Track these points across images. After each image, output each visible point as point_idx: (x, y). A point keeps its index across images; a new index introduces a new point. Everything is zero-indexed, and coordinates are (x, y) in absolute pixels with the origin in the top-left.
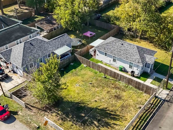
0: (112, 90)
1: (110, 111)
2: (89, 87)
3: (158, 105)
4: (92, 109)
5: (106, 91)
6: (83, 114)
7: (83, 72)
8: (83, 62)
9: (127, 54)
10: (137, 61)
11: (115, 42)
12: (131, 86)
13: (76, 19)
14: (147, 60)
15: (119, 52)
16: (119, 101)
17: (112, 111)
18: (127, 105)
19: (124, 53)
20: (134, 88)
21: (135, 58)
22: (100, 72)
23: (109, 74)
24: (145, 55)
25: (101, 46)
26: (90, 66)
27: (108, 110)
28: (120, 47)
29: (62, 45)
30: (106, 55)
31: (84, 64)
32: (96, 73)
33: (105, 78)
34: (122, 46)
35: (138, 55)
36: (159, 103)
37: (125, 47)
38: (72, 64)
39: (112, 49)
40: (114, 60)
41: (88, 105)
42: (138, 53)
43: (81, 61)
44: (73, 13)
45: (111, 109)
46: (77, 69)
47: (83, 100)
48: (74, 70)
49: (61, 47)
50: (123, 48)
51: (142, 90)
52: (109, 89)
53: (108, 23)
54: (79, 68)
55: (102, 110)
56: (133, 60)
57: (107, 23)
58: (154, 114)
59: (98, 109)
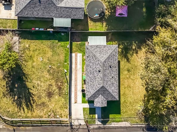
0: (54, 87)
1: (32, 99)
4: (26, 86)
5: (50, 83)
6: (17, 85)
9: (91, 81)
11: (99, 62)
14: (96, 100)
15: (91, 73)
16: (46, 98)
17: (33, 100)
19: (91, 78)
21: (91, 90)
25: (90, 51)
27: (32, 97)
28: (95, 71)
29: (68, 16)
34: (98, 72)
35: (94, 92)
37: (98, 75)
39: (91, 64)
41: (28, 82)
42: (96, 91)
47: (29, 75)
50: (96, 74)
52: (54, 84)
55: (30, 93)
56: (88, 89)
59: (29, 90)
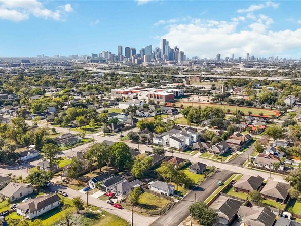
2: (149, 199)
7: (146, 195)
8: (146, 191)
10: (167, 189)
11: (159, 182)
12: (165, 199)
13: (142, 173)
14: (171, 189)
18: (163, 204)
22: (153, 194)
23: (156, 195)
25: (153, 184)
26: (149, 193)
29: (137, 184)
30: (155, 188)
32: (151, 195)
36: (174, 203)
38: (141, 192)
40: (159, 190)
42: (168, 186)
51: (169, 200)
52: (156, 200)
54: (144, 193)
58: (172, 206)
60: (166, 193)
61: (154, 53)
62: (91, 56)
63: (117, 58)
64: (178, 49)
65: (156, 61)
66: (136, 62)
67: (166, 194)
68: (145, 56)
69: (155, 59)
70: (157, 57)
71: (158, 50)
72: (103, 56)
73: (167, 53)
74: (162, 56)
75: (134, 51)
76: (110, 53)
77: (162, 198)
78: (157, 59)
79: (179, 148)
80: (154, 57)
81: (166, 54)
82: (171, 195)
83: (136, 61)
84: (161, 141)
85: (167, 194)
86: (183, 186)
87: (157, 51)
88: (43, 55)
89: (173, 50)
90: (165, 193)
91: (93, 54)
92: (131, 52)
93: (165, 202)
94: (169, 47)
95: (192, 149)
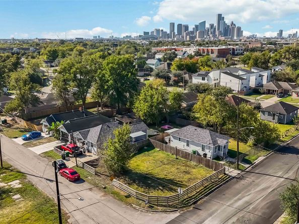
0: (182, 168)
2: (160, 164)
3: (226, 180)
5: (176, 168)
6: (149, 182)
7: (155, 154)
8: (156, 146)
9: (200, 137)
10: (208, 143)
11: (189, 128)
12: (201, 165)
13: (155, 111)
14: (219, 142)
15: (192, 136)
16: (187, 175)
18: (194, 178)
20: (204, 167)
21: (207, 140)
22: (172, 154)
23: (181, 155)
24: (217, 139)
25: (175, 132)
26: (163, 150)
27: (175, 180)
28: (193, 132)
29: (138, 130)
30: (180, 140)
31: (158, 148)
32: (168, 155)
33: (177, 159)
34: (195, 131)
36: (227, 179)
37: (198, 131)
38: (146, 148)
39: (186, 134)
40: (188, 145)
41: (156, 176)
42: (210, 136)
43: (155, 145)
44: (151, 106)
45: (178, 180)
46: (150, 152)
47: (151, 172)
48: (146, 152)
49: (136, 132)
50: (196, 133)
51: (212, 168)
52: (179, 167)
53: (188, 119)
54: (153, 151)
55: (169, 180)
57: (186, 119)
58: (221, 185)
59: (165, 179)
60: (207, 151)
61: (208, 30)
62: (142, 34)
63: (169, 36)
64: (235, 25)
65: (210, 37)
66: (188, 39)
67: (205, 155)
68: (198, 32)
69: (209, 36)
70: (211, 33)
71: (212, 26)
72: (155, 34)
73: (222, 29)
74: (217, 33)
75: (187, 27)
76: (162, 30)
77: (193, 163)
78: (211, 35)
79: (237, 89)
80: (208, 33)
81: (220, 30)
82: (218, 158)
83: (188, 37)
84: (206, 81)
85: (209, 155)
86: (251, 141)
87: (211, 28)
88: (99, 36)
89: (229, 26)
90: (202, 153)
91: (145, 32)
92: (183, 29)
93: (201, 173)
94: (224, 22)
95: (262, 91)
